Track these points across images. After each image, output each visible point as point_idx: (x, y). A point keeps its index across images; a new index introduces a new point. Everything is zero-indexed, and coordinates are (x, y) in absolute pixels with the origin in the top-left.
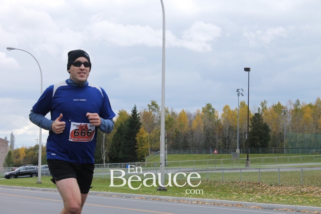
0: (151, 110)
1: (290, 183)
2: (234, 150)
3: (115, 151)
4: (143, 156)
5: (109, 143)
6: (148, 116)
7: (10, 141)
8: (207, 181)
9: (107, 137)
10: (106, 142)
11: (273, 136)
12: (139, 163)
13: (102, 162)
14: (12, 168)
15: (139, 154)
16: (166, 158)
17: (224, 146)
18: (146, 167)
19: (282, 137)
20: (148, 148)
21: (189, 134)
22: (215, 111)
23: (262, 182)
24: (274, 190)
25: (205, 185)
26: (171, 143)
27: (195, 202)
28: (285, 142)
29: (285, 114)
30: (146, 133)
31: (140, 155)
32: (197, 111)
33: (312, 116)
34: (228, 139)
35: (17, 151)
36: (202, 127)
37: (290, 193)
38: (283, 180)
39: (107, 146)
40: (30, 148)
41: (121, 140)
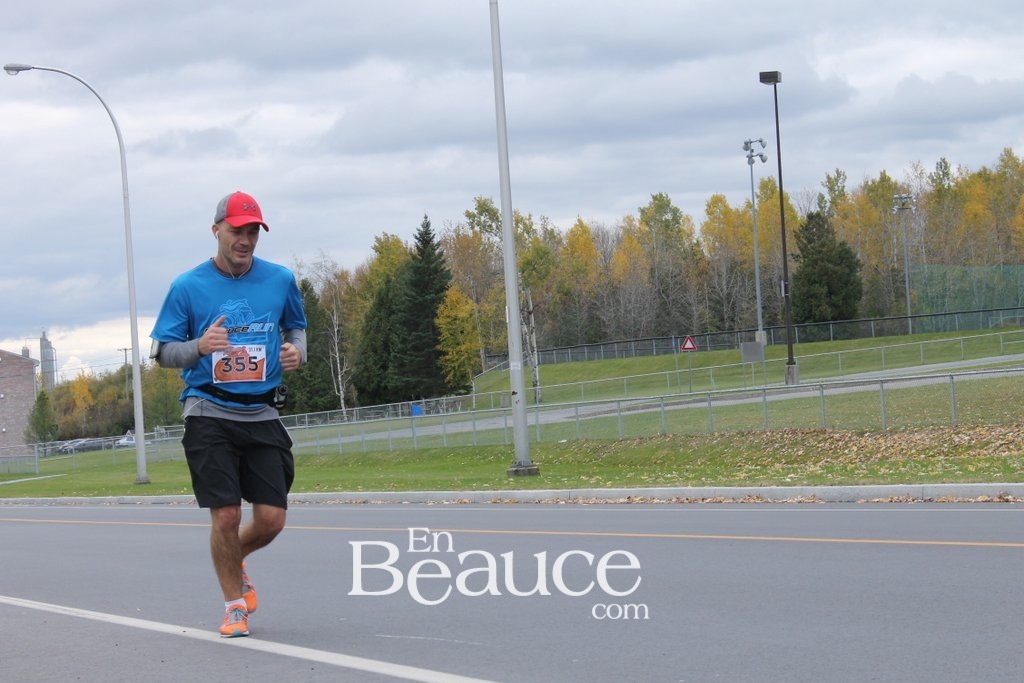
0: (477, 228)
1: (919, 422)
2: (748, 334)
3: (374, 368)
4: (464, 376)
5: (352, 344)
6: (469, 248)
7: (39, 359)
8: (664, 435)
9: (346, 324)
10: (342, 340)
11: (871, 282)
12: (453, 397)
13: (334, 404)
14: (52, 445)
15: (450, 371)
16: (538, 378)
17: (718, 324)
18: (475, 409)
19: (898, 284)
20: (478, 351)
21: (605, 295)
22: (680, 217)
23: (833, 427)
24: (870, 447)
25: (658, 448)
26: (547, 327)
27: (621, 500)
28: (908, 299)
29: (903, 208)
30: (467, 302)
31: (452, 373)
32: (624, 220)
33: (990, 209)
34: (729, 303)
35: (67, 388)
36: (645, 268)
37: (919, 452)
38: (899, 416)
39: (348, 354)
40: (103, 378)
41: (389, 329)
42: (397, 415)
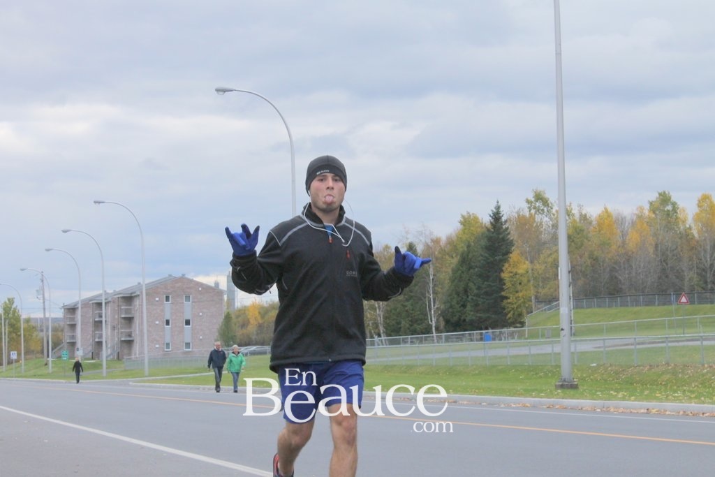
0: (533, 211)
3: (457, 306)
4: (520, 315)
5: (442, 288)
6: (526, 225)
7: (226, 289)
8: (668, 364)
9: (439, 275)
10: (435, 286)
12: (512, 329)
13: (428, 330)
15: (510, 311)
16: (572, 318)
17: (704, 285)
18: (527, 339)
20: (531, 297)
21: (622, 262)
22: (678, 208)
25: (663, 373)
26: (580, 283)
27: (642, 411)
30: (525, 263)
31: (512, 312)
32: (637, 209)
34: (711, 270)
35: (243, 312)
36: (651, 244)
39: (438, 295)
40: (270, 305)
41: (469, 280)
42: (472, 340)
